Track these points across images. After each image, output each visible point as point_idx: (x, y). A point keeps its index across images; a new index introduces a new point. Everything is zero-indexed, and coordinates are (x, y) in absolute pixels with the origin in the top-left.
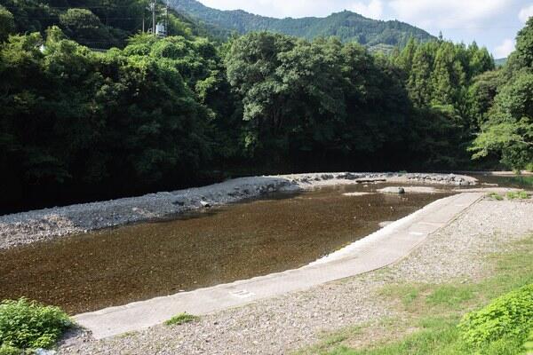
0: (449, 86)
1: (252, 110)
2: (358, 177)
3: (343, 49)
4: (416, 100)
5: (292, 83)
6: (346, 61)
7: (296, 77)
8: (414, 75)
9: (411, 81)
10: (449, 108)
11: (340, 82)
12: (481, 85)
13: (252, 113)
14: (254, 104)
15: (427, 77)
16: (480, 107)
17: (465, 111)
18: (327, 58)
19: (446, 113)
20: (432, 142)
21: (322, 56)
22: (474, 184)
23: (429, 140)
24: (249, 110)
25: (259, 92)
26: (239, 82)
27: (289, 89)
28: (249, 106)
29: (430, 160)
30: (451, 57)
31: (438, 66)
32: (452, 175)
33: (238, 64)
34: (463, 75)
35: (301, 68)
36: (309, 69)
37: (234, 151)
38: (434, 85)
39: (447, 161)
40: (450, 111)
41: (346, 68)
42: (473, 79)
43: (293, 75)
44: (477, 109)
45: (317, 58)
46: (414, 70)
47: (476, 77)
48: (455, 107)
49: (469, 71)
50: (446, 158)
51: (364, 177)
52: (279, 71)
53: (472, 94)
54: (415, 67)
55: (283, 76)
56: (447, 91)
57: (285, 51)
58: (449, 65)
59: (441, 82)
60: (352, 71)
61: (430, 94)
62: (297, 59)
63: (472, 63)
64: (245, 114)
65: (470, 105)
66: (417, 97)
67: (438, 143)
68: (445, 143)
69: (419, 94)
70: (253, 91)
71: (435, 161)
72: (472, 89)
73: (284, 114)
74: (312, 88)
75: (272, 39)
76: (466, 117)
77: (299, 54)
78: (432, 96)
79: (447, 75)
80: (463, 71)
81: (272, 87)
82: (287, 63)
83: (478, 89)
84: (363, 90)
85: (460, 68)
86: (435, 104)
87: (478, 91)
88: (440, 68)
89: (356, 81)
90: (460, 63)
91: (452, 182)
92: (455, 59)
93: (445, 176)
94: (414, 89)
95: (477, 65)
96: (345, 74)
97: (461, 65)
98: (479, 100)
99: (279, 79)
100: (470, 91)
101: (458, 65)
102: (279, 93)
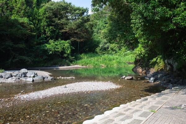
10: (25, 20)
12: (47, 8)
16: (47, 22)
17: (37, 25)
19: (23, 23)
20: (11, 44)
22: (50, 78)
23: (10, 43)
32: (24, 70)
38: (14, 5)
39: (25, 60)
40: (26, 22)
44: (45, 24)
47: (43, 4)
48: (29, 20)
50: (24, 57)
53: (42, 13)
56: (23, 9)
61: (11, 11)
65: (40, 21)
67: (17, 46)
68: (22, 46)
71: (14, 61)
72: (41, 10)
76: (38, 29)
83: (46, 10)
87: (45, 12)
91: (23, 79)
93: (15, 73)
98: (47, 18)
100: (40, 11)
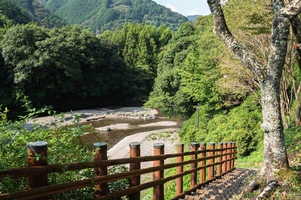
0: (147, 54)
1: (20, 77)
2: (89, 116)
3: (81, 35)
4: (128, 61)
5: (45, 61)
6: (82, 43)
7: (47, 57)
8: (127, 46)
9: (125, 50)
10: (146, 67)
11: (78, 57)
13: (20, 79)
14: (21, 73)
15: (134, 47)
18: (68, 45)
19: (145, 70)
21: (65, 43)
23: (135, 87)
24: (18, 77)
25: (24, 66)
26: (11, 59)
27: (44, 65)
28: (18, 74)
29: (135, 99)
30: (148, 35)
31: (140, 41)
33: (9, 48)
34: (155, 47)
35: (51, 52)
36: (56, 53)
37: (9, 102)
38: (139, 52)
40: (147, 69)
41: (82, 48)
42: (161, 48)
43: (46, 56)
45: (61, 45)
46: (127, 43)
47: (162, 48)
48: (150, 66)
49: (159, 44)
51: (92, 115)
52: (37, 53)
53: (160, 58)
54: (128, 41)
55: (39, 57)
56: (145, 56)
57: (40, 40)
58: (147, 40)
59: (142, 51)
60: (86, 49)
61: (136, 58)
62: (48, 46)
63: (160, 39)
64: (15, 79)
66: (129, 60)
67: (140, 89)
69: (130, 58)
70: (19, 65)
72: (160, 55)
73: (42, 78)
74: (58, 64)
75: (32, 31)
77: (50, 43)
78: (138, 59)
79: (145, 47)
80: (155, 44)
81: (33, 63)
82: (42, 48)
84: (93, 61)
85: (153, 42)
86: (139, 65)
88: (142, 43)
89: (88, 55)
90: (153, 39)
92: (150, 37)
94: (127, 55)
95: (163, 40)
96: (81, 51)
97: (154, 40)
99: (37, 58)
100: (158, 56)
101: (152, 41)
102: (37, 67)
